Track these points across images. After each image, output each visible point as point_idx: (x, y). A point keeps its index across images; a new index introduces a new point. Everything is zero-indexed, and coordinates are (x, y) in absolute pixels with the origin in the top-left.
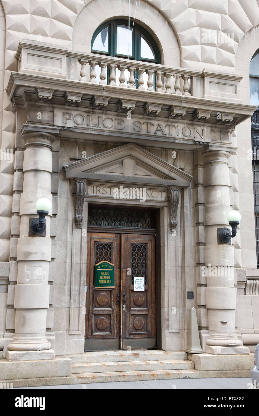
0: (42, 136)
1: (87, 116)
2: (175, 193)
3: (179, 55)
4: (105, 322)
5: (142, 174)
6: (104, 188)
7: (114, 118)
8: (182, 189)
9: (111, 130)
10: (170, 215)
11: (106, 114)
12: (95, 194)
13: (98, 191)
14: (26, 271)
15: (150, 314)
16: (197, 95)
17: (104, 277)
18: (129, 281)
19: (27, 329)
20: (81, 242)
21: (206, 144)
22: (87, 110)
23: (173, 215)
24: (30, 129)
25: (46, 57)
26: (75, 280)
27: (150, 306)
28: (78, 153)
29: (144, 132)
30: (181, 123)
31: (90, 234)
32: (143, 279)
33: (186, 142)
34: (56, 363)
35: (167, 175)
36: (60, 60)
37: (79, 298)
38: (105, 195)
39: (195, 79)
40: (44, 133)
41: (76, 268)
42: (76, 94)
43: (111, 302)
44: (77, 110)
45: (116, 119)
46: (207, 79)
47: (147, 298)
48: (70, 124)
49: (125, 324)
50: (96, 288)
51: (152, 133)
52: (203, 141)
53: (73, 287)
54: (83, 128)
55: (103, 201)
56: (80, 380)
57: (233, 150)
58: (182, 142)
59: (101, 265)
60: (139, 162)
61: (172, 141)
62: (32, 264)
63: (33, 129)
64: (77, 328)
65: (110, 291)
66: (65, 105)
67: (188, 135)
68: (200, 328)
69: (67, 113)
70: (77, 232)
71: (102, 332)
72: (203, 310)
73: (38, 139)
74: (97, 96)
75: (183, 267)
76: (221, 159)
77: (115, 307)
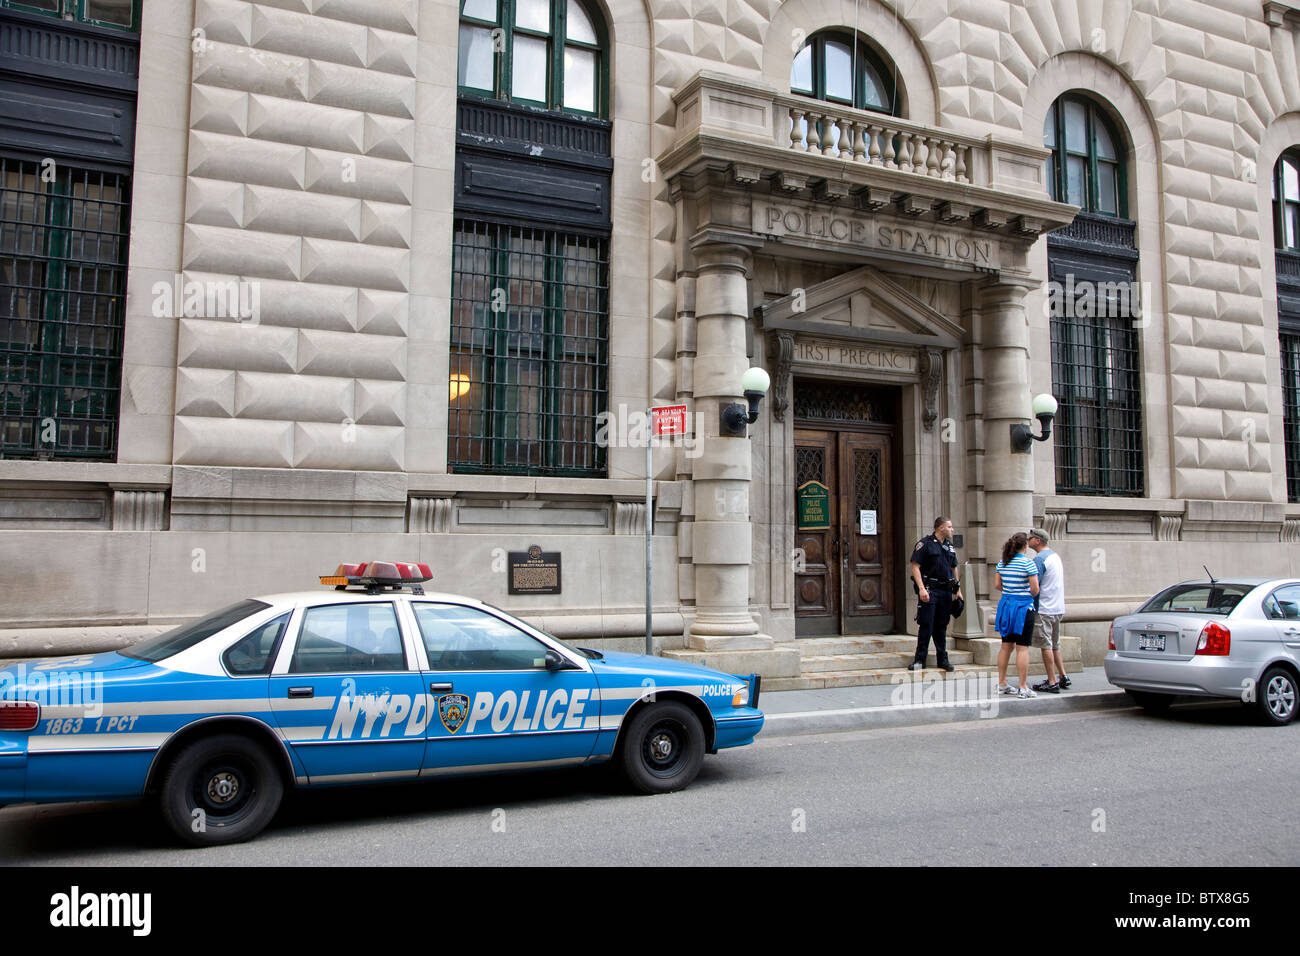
0: (735, 252)
1: (806, 215)
2: (935, 360)
3: (933, 104)
4: (816, 589)
5: (878, 324)
6: (819, 349)
7: (848, 220)
8: (945, 352)
9: (844, 241)
10: (924, 399)
11: (835, 213)
12: (804, 360)
13: (809, 355)
14: (717, 498)
15: (885, 575)
16: (979, 182)
17: (813, 511)
18: (852, 517)
19: (726, 599)
20: (784, 447)
21: (991, 271)
22: (805, 203)
23: (927, 400)
24: (718, 239)
25: (740, 104)
26: (777, 516)
27: (884, 561)
28: (777, 281)
29: (895, 247)
30: (954, 232)
31: (798, 432)
32: (874, 512)
33: (960, 268)
34: (778, 655)
35: (923, 327)
36: (763, 109)
37: (785, 547)
38: (820, 362)
39: (974, 152)
40: (740, 247)
41: (778, 493)
42: (798, 176)
43: (824, 555)
44: (790, 204)
45: (851, 222)
46: (995, 154)
47: (879, 549)
48: (778, 230)
49: (847, 592)
50: (801, 529)
51: (909, 250)
52: (987, 267)
53: (774, 528)
54: (798, 238)
55: (817, 371)
56: (814, 682)
57: (1036, 285)
58: (954, 267)
59: (806, 488)
60: (877, 302)
61: (938, 264)
62: (729, 486)
63: (723, 239)
64: (782, 599)
65: (821, 534)
66: (770, 194)
67: (965, 254)
68: (978, 596)
69: (773, 209)
70: (777, 429)
71: (811, 605)
72: (981, 567)
73: (727, 257)
74: (833, 180)
75: (946, 493)
76: (1016, 300)
77: (830, 563)
